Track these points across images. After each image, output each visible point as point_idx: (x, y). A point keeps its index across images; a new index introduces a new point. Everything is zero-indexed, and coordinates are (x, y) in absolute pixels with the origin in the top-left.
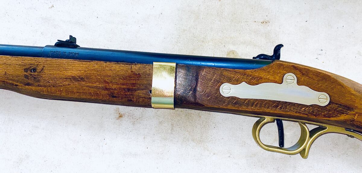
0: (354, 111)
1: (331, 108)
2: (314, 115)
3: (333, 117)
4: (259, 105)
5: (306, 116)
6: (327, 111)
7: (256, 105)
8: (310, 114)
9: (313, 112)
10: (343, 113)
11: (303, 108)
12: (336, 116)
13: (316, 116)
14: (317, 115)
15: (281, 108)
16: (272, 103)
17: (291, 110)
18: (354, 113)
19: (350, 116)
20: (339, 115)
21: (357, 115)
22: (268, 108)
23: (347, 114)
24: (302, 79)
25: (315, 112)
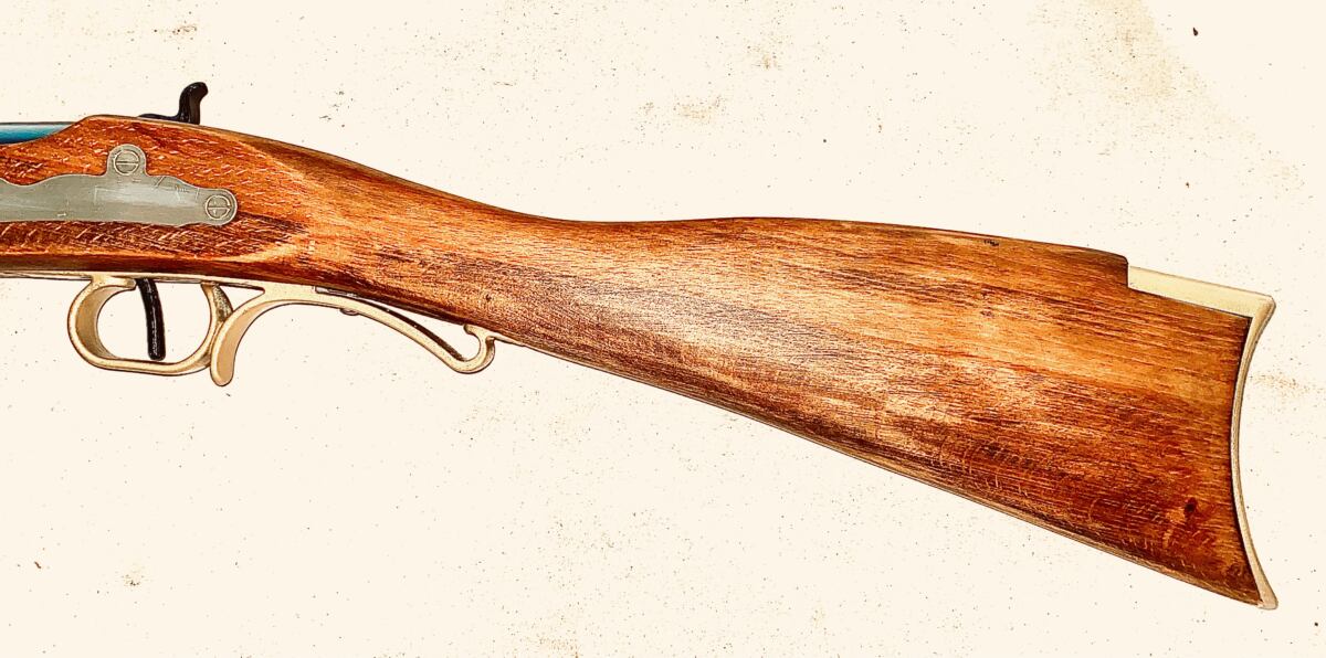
0: (303, 232)
1: (240, 228)
2: (192, 251)
3: (245, 252)
4: (39, 239)
5: (172, 256)
6: (228, 237)
7: (32, 239)
8: (183, 249)
9: (190, 243)
10: (274, 241)
11: (164, 237)
12: (255, 248)
13: (199, 256)
14: (203, 251)
15: (101, 239)
16: (76, 229)
17: (128, 243)
18: (305, 236)
19: (295, 247)
20: (263, 247)
21: (312, 243)
22: (66, 242)
23: (285, 242)
24: (161, 158)
25: (196, 244)
